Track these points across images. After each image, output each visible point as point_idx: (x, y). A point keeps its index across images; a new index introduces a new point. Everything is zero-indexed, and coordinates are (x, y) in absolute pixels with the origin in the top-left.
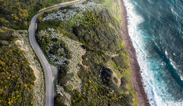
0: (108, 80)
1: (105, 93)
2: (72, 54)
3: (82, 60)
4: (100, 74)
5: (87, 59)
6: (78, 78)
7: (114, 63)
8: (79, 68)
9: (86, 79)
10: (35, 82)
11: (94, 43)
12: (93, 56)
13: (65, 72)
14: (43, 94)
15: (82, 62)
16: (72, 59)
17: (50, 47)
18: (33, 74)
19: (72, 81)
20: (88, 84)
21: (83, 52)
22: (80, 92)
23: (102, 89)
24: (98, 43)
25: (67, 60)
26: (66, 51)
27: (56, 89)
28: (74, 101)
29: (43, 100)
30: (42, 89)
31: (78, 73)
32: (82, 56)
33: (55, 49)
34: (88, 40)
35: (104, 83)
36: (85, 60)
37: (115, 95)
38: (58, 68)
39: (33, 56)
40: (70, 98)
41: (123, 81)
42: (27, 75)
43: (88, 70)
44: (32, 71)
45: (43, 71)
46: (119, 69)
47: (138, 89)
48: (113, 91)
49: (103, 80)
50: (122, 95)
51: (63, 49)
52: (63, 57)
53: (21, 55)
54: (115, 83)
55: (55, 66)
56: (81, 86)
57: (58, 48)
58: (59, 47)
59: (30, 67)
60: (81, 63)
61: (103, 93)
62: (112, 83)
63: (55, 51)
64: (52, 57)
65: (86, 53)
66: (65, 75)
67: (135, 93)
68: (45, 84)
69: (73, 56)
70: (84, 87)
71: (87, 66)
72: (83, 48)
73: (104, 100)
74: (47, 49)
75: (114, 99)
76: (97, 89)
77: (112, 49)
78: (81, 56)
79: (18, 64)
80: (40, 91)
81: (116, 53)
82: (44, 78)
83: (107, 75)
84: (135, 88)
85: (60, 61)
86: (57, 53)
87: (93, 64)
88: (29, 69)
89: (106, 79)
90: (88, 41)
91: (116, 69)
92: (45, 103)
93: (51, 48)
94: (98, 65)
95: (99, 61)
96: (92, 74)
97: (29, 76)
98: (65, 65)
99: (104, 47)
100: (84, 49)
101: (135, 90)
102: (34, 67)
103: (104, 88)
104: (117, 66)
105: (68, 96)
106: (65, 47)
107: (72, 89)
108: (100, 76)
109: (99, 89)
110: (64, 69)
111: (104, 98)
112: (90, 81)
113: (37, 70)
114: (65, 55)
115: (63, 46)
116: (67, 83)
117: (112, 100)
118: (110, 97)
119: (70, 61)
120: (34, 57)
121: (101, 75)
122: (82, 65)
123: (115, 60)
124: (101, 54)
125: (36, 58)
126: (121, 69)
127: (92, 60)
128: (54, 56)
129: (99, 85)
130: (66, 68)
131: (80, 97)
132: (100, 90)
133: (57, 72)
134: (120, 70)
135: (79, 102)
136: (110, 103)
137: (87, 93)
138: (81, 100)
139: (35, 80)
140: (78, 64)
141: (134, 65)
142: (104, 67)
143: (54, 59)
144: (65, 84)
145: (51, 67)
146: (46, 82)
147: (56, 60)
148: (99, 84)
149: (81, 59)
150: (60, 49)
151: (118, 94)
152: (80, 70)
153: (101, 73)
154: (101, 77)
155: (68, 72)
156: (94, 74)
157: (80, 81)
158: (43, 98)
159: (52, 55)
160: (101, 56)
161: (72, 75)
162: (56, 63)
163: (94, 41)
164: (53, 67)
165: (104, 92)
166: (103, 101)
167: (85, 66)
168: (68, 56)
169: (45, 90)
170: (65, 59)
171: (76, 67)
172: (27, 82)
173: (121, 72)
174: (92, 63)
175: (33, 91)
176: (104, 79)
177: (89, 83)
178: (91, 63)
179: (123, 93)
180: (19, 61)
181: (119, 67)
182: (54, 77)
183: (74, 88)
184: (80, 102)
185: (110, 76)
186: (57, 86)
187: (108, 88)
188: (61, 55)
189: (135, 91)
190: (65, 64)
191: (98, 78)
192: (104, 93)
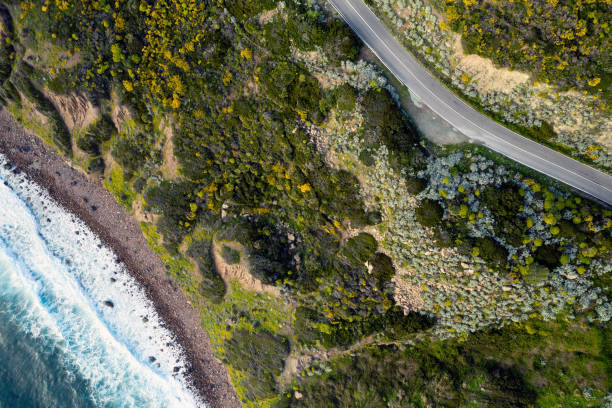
0: (254, 237)
1: (241, 189)
2: (429, 236)
3: (382, 249)
4: (293, 246)
5: (370, 268)
6: (345, 168)
7: (274, 329)
8: (369, 205)
9: (321, 183)
10: (458, 37)
11: (400, 383)
12: (356, 300)
13: (394, 146)
14: (405, 33)
15: (375, 243)
16: (409, 215)
17: (538, 212)
18: (483, 55)
19: (351, 136)
20: (305, 172)
21: (409, 292)
22: (308, 124)
23: (257, 190)
24: (382, 394)
25: (422, 195)
26: (453, 234)
27: (376, 70)
28: (302, 78)
29: (391, 15)
30: (421, 42)
31: (358, 182)
32: (393, 271)
33: (504, 213)
34: (429, 375)
35: (264, 222)
36: (371, 255)
37: (210, 205)
38: (429, 143)
39: (563, 132)
40: (320, 80)
41: (216, 285)
42: (498, 31)
43: (336, 224)
44: (500, 63)
45: (475, 103)
46: (248, 318)
47: (163, 292)
48: (224, 214)
49: (273, 227)
50: (193, 223)
51: (478, 234)
52: (450, 197)
53: (597, 81)
54: (228, 244)
55: (449, 147)
56: (319, 149)
57: (501, 225)
58: (499, 235)
59: (523, 71)
60: (373, 230)
61: (248, 186)
62: (237, 237)
63: (500, 203)
64: (486, 171)
65: (390, 297)
66: (385, 134)
67: (168, 267)
68: (427, 64)
69: (418, 233)
70: (306, 151)
71: (350, 239)
72: (418, 314)
73: (232, 161)
74: (539, 196)
75: (206, 189)
76: (271, 182)
77: (317, 401)
78: (396, 264)
79: (568, 43)
80: (420, 28)
81: (293, 393)
82: (448, 82)
83: (267, 252)
84: (175, 289)
85: (445, 173)
86: (483, 199)
87: (337, 266)
88: (514, 61)
89: (261, 237)
90: (423, 370)
91: (255, 310)
92: (378, 13)
93: (528, 211)
94: (316, 274)
95: (323, 294)
96: (317, 226)
97: (492, 37)
98: (416, 169)
99: (352, 390)
100: (411, 314)
101: (170, 282)
102: (513, 85)
103: (255, 206)
104: (257, 325)
105: (329, 80)
106: (476, 252)
107: (333, 112)
108: (291, 238)
109: (266, 185)
110: (408, 152)
111: (237, 167)
112: (305, 188)
113: (497, 86)
114: (450, 213)
115: (491, 249)
116: (363, 112)
117: (210, 181)
118: (220, 186)
119: (413, 201)
120: (555, 129)
121: (289, 245)
122: (368, 229)
123: (273, 343)
124: (335, 330)
125: (542, 134)
126: (241, 324)
127: (350, 276)
128: (484, 180)
129: (275, 203)
130: (404, 160)
131: (295, 105)
132: (259, 185)
133: (421, 128)
134: (243, 315)
135: (290, 89)
136: (209, 162)
137: (287, 138)
138: (288, 99)
139: (463, 43)
140: (378, 215)
141: (212, 386)
142: (294, 277)
143: (473, 168)
144: (362, 104)
145: (459, 133)
146: (430, 74)
147: (461, 170)
148: (278, 207)
149: (387, 253)
150: (491, 228)
151: (208, 217)
152: (358, 197)
153: (294, 252)
154: (286, 238)
155: (384, 150)
156: (312, 232)
157: (334, 160)
158: (394, 21)
159: (499, 181)
160: (328, 322)
161: (367, 158)
162: (454, 159)
163: (406, 389)
164: (452, 139)
165: (246, 189)
166: (231, 156)
167: (355, 232)
168: (431, 213)
169: (411, 48)
170: (433, 196)
171: (378, 199)
172: (478, 14)
173: (235, 312)
174: (341, 266)
175: (437, 7)
176: (267, 234)
177: (305, 181)
178: (345, 260)
179: (195, 234)
180: (578, 54)
181: (251, 327)
182: (416, 103)
183: (333, 122)
184: (284, 90)
185: (255, 253)
186: (382, 80)
187: (245, 214)
188: (460, 200)
189: (171, 277)
190: (421, 174)
191: (293, 226)
192: (243, 185)
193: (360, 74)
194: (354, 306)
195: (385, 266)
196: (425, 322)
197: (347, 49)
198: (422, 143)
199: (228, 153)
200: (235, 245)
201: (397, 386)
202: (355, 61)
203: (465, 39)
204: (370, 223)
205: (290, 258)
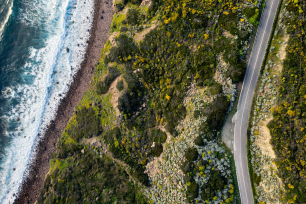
0: (134, 90)
1: (150, 71)
2: (182, 161)
3: (164, 145)
4: (141, 108)
5: (153, 146)
6: (187, 108)
7: (103, 123)
8: (179, 128)
9: (174, 103)
10: (272, 118)
11: (115, 189)
12: (136, 148)
13: (209, 122)
14: (259, 95)
15: (165, 141)
16: (185, 147)
17: (222, 198)
18: (271, 134)
19: (202, 102)
20: (174, 93)
21: (154, 168)
22: (195, 81)
23: (154, 79)
24: (106, 184)
25: (197, 147)
26: (190, 170)
27: (236, 94)
28: (212, 66)
29: (262, 84)
30: (259, 104)
31: (185, 117)
32: (158, 156)
33: (212, 185)
34: (126, 198)
35: (143, 90)
36: (159, 142)
37: (135, 64)
38: (220, 136)
39: (261, 187)
40: (216, 74)
41: (104, 88)
42: (285, 133)
43: (162, 120)
44: (273, 142)
45: (249, 143)
46: (100, 110)
47: (87, 68)
48: (135, 72)
49: (143, 95)
50: (123, 62)
51: (197, 180)
52: (204, 159)
53: (292, 187)
54: (124, 82)
55: (224, 144)
56: (187, 92)
57: (207, 187)
58: (202, 189)
59: (276, 154)
60: (169, 137)
61: (153, 73)
62: (129, 83)
63: (215, 181)
64: (224, 166)
65: (147, 161)
66: (212, 115)
67: (98, 64)
68: (252, 113)
69: (181, 155)
70: (183, 88)
71: (159, 129)
72: (148, 177)
73: (159, 60)
74: (229, 194)
75: (140, 57)
76: (161, 82)
77: (86, 160)
78: (162, 155)
79: (300, 165)
80: (265, 100)
81: (82, 148)
82: (250, 126)
83: (132, 99)
84: (92, 73)
85: (212, 150)
86: (212, 172)
87: (145, 132)
88: (277, 148)
89: (136, 93)
90: (127, 195)
91: (105, 110)
92: (259, 79)
93: (220, 194)
94: (136, 125)
95: (130, 133)
96: (156, 112)
97: (281, 132)
98: (206, 137)
99: (99, 171)
100: (146, 174)
101: (93, 69)
102: (267, 154)
103: (146, 82)
104: (100, 115)
105: (218, 77)
106: (189, 184)
107: (206, 88)
108: (144, 105)
109: (158, 80)
110: (211, 129)
111: (158, 64)
112: (168, 97)
113: (262, 147)
114: (197, 163)
115: (194, 189)
116: (214, 100)
117: (145, 56)
118: (145, 62)
119: (192, 144)
120: (261, 183)
122: (168, 134)
123: (97, 127)
124: (119, 148)
125: (255, 179)
126: (96, 109)
127: (144, 140)
128: (220, 168)
129: (153, 89)
130: (206, 130)
131: (199, 70)
132: (156, 78)
133: (224, 128)
134: (100, 107)
135: (204, 64)
136: (152, 51)
137: (182, 76)
138: (199, 66)
139: (270, 122)
140: (177, 135)
141: (63, 114)
142: (129, 117)
143: (222, 160)
144: (218, 98)
145: (232, 145)
146: (249, 117)
147: (218, 156)
148: (153, 91)
149: (164, 148)
150: (203, 184)
151: (129, 66)
152: (179, 121)
153: (139, 110)
154: (142, 103)
155: (205, 119)
156: (152, 112)
157: (187, 101)
158: (260, 88)
159: (224, 174)
160: (120, 143)
161: (197, 114)
162: (220, 150)
163: (114, 193)
164: (228, 144)
165: (151, 74)
166: (160, 59)
167: (164, 130)
168: (192, 155)
169: (254, 102)
170: (200, 151)
171: (183, 130)
172: (287, 120)
173: (99, 103)
174: (146, 133)
175: (278, 101)
176: (139, 95)
177: (171, 95)
178: (150, 133)
179: (119, 65)
180: (298, 172)
181: (97, 113)
182: (233, 119)
183: (202, 91)
184: (202, 62)
185: (127, 95)
186: (233, 99)
187: (141, 80)
188: (205, 163)
189: (95, 68)
190: (205, 140)
191: (149, 103)
192: (152, 72)
193: (230, 89)
194: (134, 149)
195: (158, 151)
196: (147, 182)
197: (236, 76)
198: (218, 133)
199: (161, 56)
200: (126, 85)
201: (113, 188)
202: (233, 82)
203: (273, 122)
204: (171, 133)
205: (136, 111)
